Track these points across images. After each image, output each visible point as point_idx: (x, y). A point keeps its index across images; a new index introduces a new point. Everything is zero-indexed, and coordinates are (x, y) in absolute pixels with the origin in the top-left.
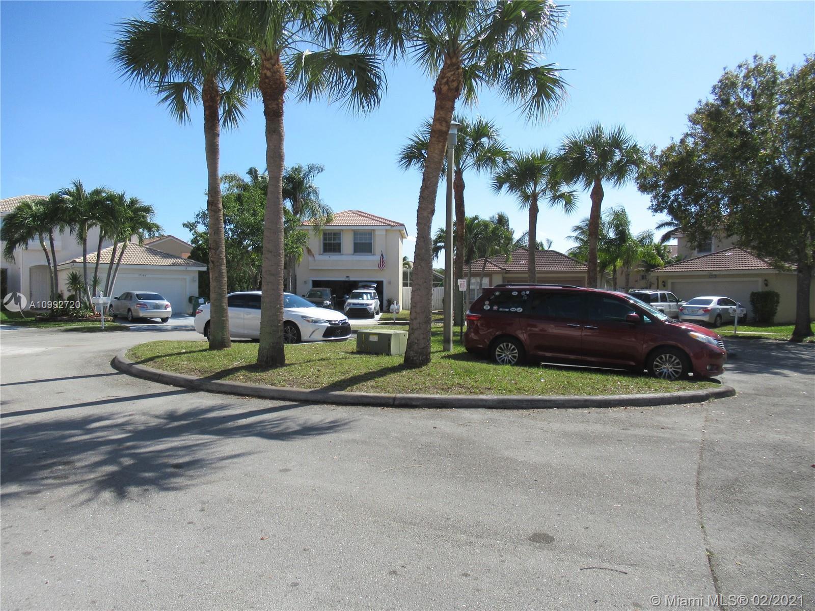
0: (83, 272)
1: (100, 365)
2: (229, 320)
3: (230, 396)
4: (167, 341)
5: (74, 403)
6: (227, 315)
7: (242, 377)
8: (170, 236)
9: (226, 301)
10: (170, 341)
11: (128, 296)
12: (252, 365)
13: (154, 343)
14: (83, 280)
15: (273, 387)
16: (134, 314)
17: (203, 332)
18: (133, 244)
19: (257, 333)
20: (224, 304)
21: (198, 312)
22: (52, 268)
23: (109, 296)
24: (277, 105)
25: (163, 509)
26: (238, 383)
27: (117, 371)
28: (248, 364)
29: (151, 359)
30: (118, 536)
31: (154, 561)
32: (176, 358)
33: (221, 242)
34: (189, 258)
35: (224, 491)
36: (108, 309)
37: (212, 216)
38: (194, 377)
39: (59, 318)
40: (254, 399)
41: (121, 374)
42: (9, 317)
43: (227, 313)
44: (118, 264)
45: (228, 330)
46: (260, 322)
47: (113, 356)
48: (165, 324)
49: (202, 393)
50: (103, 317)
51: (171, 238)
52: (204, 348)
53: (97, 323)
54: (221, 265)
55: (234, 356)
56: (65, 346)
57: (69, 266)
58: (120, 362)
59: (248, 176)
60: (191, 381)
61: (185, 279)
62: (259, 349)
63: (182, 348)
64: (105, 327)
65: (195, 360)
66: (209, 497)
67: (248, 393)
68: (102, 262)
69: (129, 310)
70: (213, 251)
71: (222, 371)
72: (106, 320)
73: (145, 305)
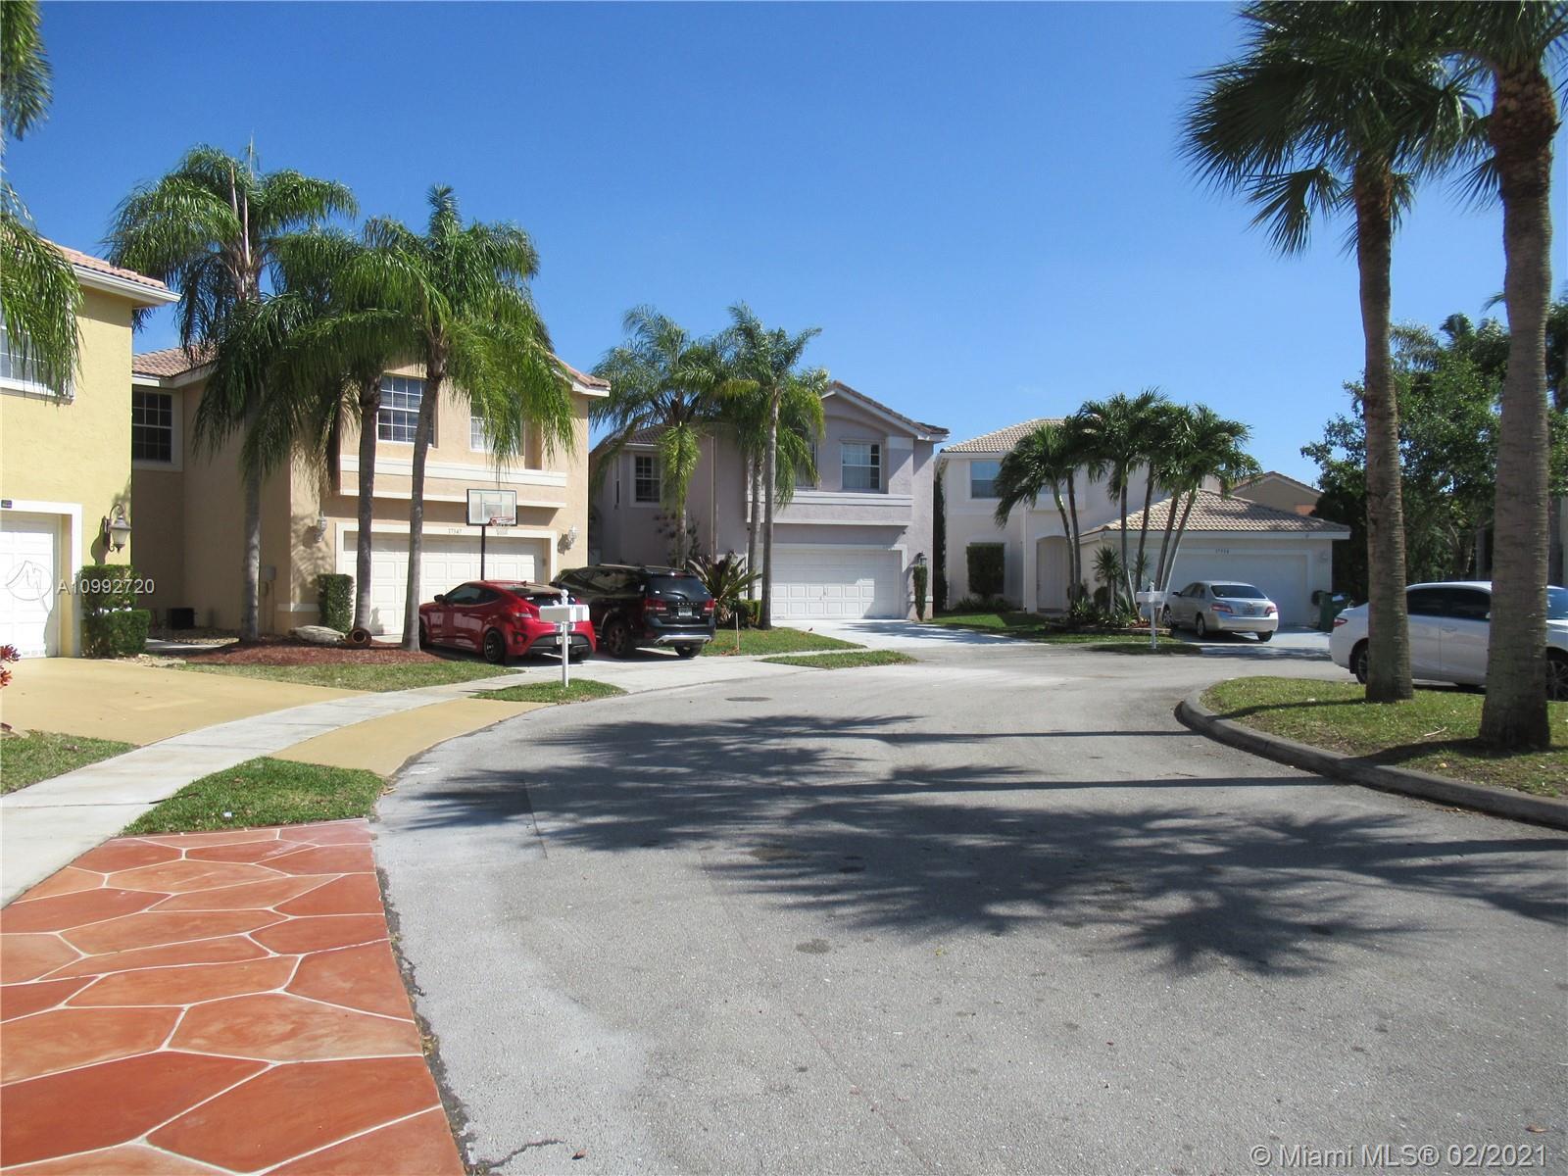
0: (1121, 547)
1: (1155, 715)
2: (1410, 640)
3: (1418, 803)
4: (1276, 678)
5: (1120, 779)
6: (1405, 631)
7: (1444, 765)
8: (1273, 473)
9: (1403, 601)
10: (1283, 679)
11: (1197, 590)
12: (1467, 740)
13: (1251, 680)
14: (1121, 562)
15: (1524, 795)
16: (1208, 624)
17: (1348, 663)
18: (1207, 492)
19: (1480, 673)
20: (1398, 609)
21: (1339, 624)
22: (1073, 541)
23: (1163, 590)
24: (1535, 168)
25: (1300, 1009)
26: (1435, 777)
27: (1186, 729)
28: (1456, 737)
29: (1250, 711)
30: (1218, 1037)
31: (1292, 1106)
32: (1297, 712)
33: (1392, 480)
34: (1313, 514)
35: (1425, 1001)
36: (1161, 614)
37: (1373, 428)
38: (1340, 755)
39: (1082, 628)
40: (1476, 814)
41: (1194, 735)
42: (1007, 624)
43: (1406, 626)
44: (1180, 531)
45: (1408, 664)
46: (1487, 647)
47: (1174, 699)
48: (1265, 644)
49: (1356, 789)
50: (1153, 629)
51: (1275, 477)
52: (1355, 697)
53: (1144, 638)
54: (1393, 527)
55: (1423, 718)
56: (1096, 677)
57: (1098, 536)
58: (1192, 712)
59: (1444, 333)
60: (1333, 762)
61: (1305, 556)
62: (1486, 709)
63: (1310, 694)
64: (1158, 646)
65: (1338, 720)
66: (1394, 1008)
67: (1461, 801)
68: (1152, 528)
69: (1200, 615)
70: (1376, 500)
71: (1398, 747)
72: (1159, 634)
73: (1228, 607)
